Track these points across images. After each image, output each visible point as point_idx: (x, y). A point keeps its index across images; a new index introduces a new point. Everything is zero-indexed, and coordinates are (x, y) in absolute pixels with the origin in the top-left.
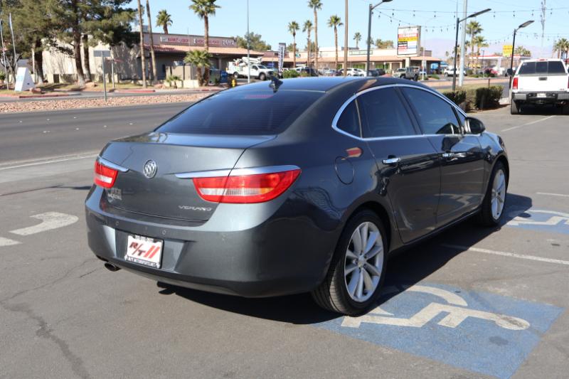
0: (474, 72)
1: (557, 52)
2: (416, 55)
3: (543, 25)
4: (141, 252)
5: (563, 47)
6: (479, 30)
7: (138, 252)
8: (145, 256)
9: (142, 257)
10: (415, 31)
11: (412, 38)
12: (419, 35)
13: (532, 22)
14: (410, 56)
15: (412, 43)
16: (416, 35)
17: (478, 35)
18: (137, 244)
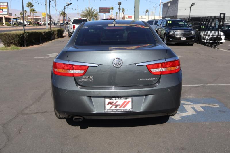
0: (33, 23)
1: (61, 16)
2: (8, 15)
3: (56, 6)
4: (116, 106)
5: (63, 14)
6: (33, 6)
7: (114, 106)
8: (120, 107)
9: (118, 108)
10: (6, 4)
11: (4, 8)
12: (8, 6)
13: (72, 4)
14: (5, 15)
15: (5, 10)
16: (6, 6)
17: (32, 8)
18: (113, 102)
